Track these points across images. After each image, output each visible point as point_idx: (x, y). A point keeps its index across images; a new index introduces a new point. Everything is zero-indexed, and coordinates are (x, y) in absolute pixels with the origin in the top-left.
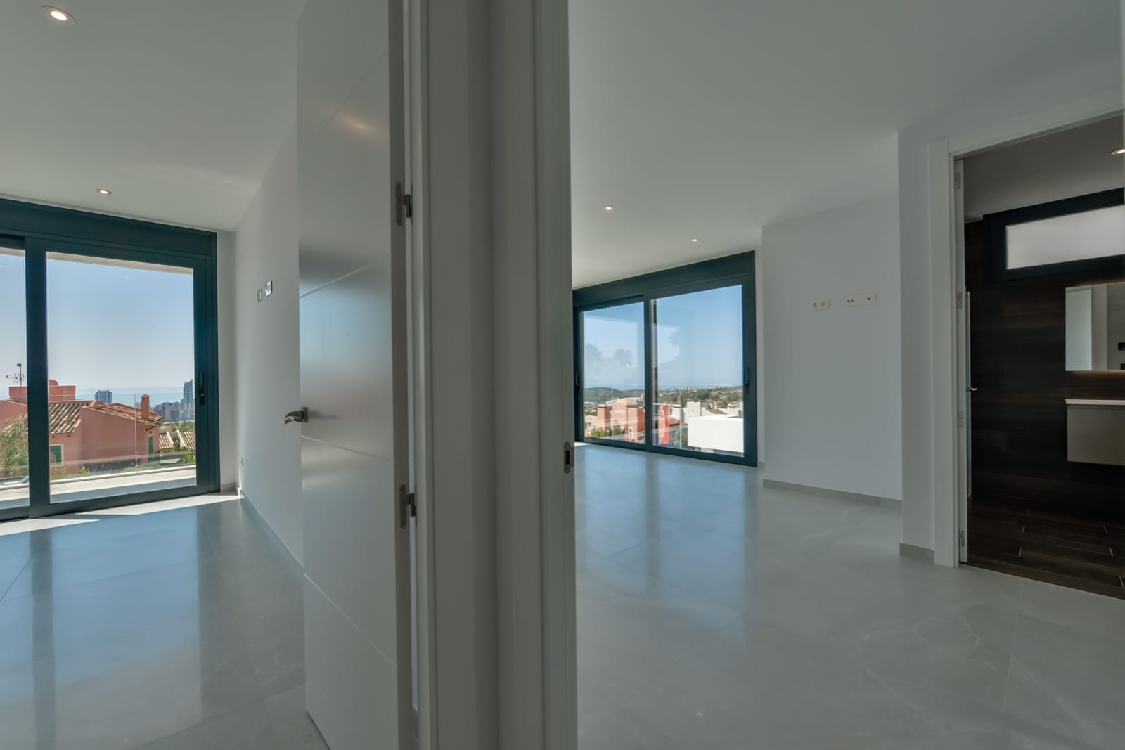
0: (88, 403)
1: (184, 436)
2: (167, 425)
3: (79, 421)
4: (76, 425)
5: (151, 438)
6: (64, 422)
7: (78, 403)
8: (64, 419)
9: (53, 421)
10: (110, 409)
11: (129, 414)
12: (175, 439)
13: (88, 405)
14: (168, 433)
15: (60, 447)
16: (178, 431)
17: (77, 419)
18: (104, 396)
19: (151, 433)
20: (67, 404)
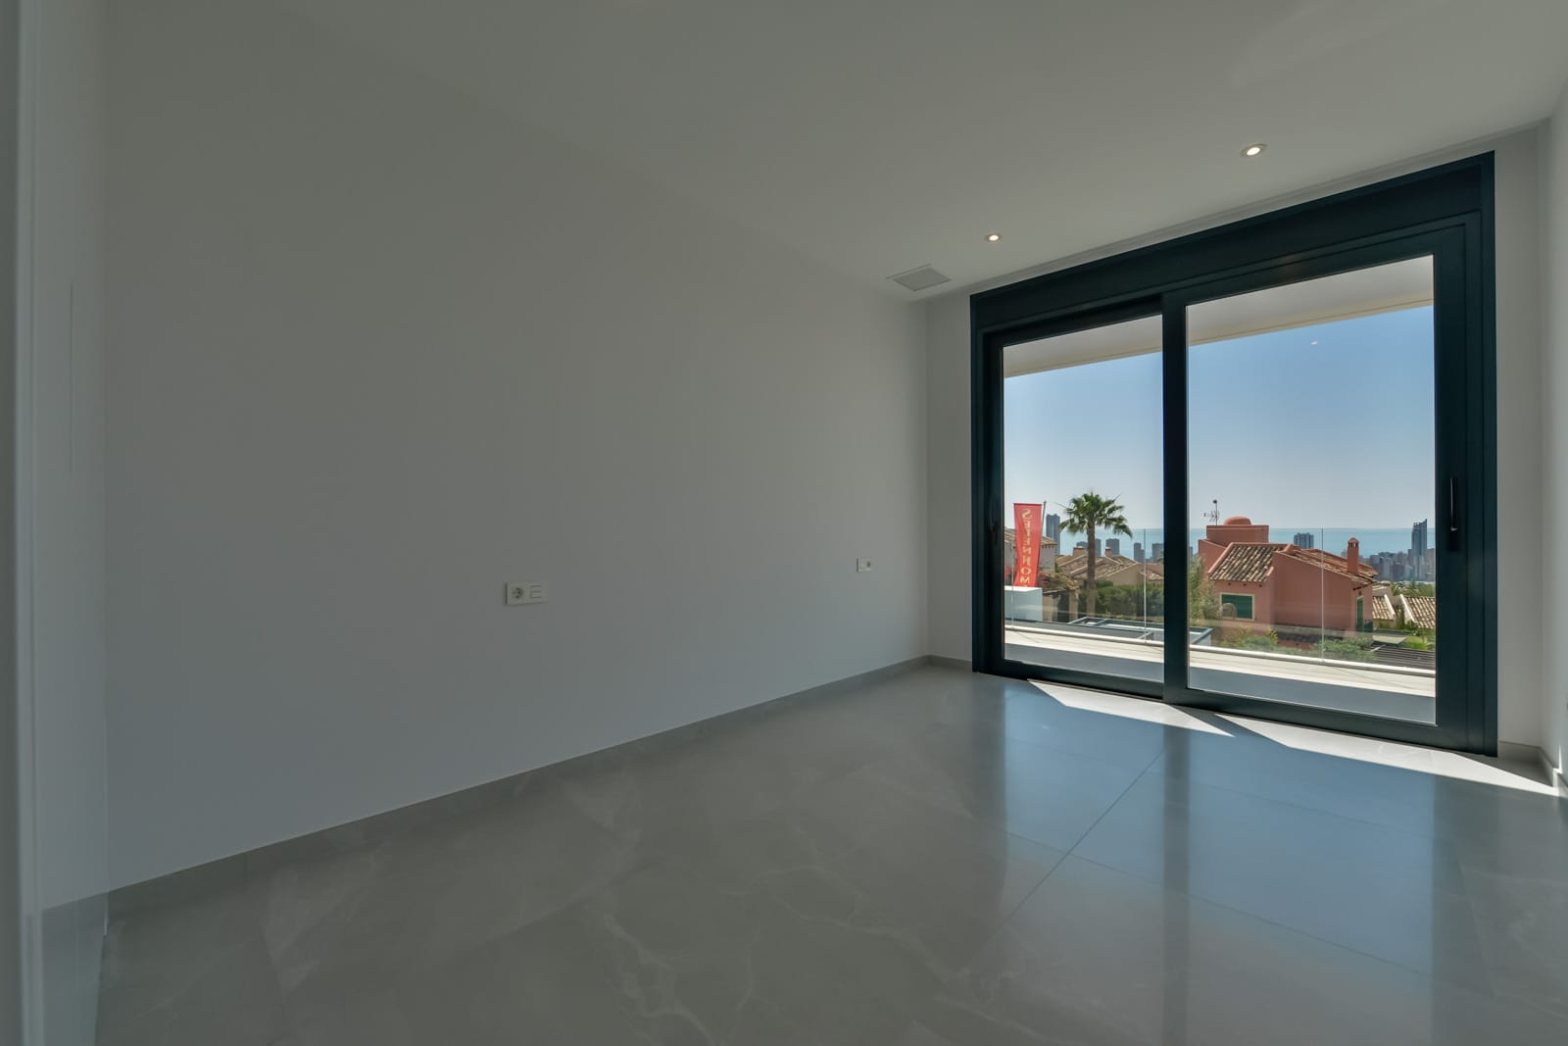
0: (1282, 547)
1: (1412, 605)
2: (1385, 585)
3: (1272, 568)
4: (1268, 574)
5: (1360, 603)
6: (1256, 569)
7: (1271, 546)
8: (1256, 565)
9: (1245, 566)
10: (1307, 556)
11: (1331, 564)
12: (1398, 607)
13: (1281, 549)
14: (1386, 596)
15: (1250, 598)
16: (1402, 595)
17: (1269, 566)
18: (1304, 539)
19: (1360, 594)
20: (1259, 548)
